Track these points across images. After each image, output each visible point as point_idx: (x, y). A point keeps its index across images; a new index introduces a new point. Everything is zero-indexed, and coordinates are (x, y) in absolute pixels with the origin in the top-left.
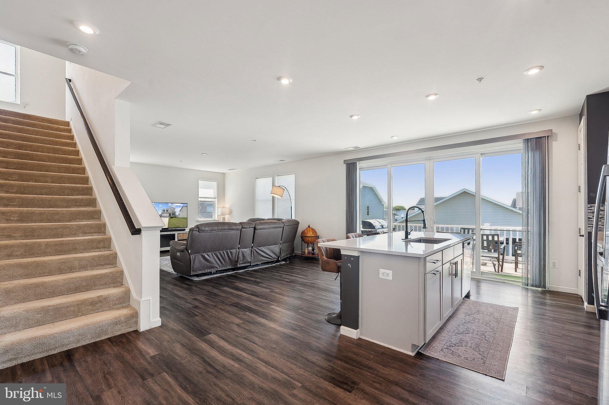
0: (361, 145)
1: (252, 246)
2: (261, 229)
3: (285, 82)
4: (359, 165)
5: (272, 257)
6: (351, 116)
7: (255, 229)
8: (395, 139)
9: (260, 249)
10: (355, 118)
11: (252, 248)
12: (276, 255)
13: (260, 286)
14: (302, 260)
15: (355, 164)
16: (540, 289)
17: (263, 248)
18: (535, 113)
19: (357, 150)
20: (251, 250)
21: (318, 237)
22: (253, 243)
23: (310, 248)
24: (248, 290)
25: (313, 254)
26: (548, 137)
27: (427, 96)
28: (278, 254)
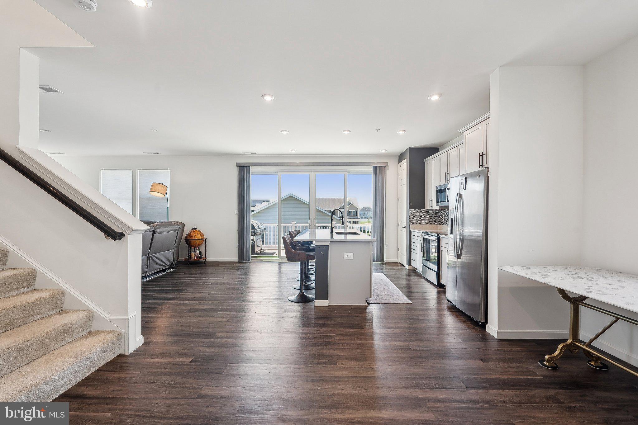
0: (258, 152)
1: (149, 253)
2: (159, 233)
3: (268, 98)
4: (253, 169)
5: (167, 265)
6: (281, 131)
7: (154, 232)
8: (293, 152)
9: (156, 255)
10: (284, 133)
11: (148, 255)
12: (169, 261)
13: (185, 292)
14: (190, 265)
15: (249, 167)
16: (380, 262)
17: (158, 255)
18: (383, 151)
19: (253, 155)
20: (148, 258)
21: (206, 239)
22: (150, 249)
23: (198, 252)
24: (185, 298)
25: (201, 258)
26: (385, 167)
27: (344, 131)
28: (171, 261)
